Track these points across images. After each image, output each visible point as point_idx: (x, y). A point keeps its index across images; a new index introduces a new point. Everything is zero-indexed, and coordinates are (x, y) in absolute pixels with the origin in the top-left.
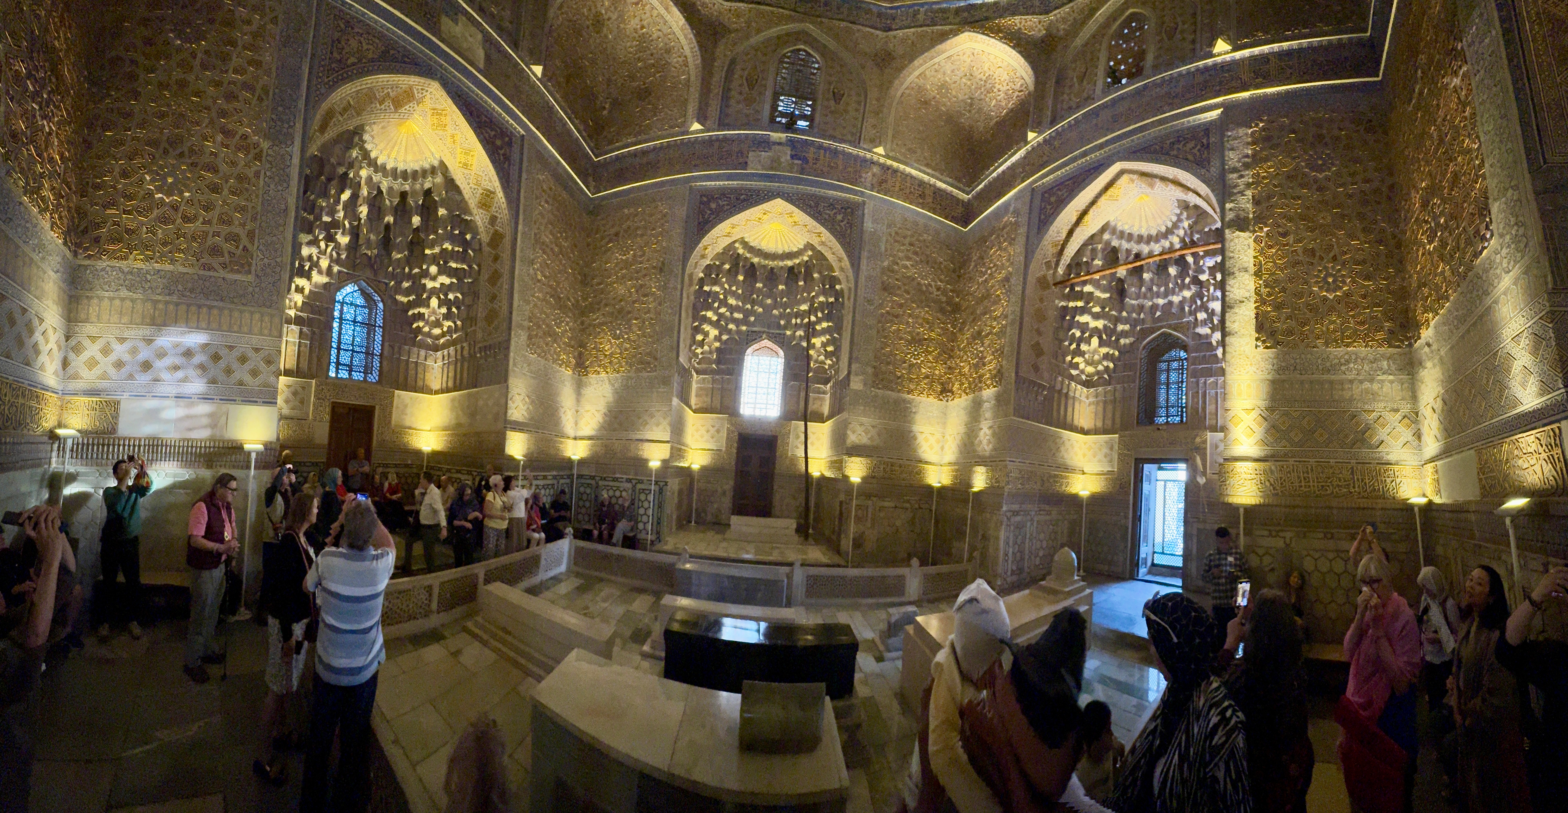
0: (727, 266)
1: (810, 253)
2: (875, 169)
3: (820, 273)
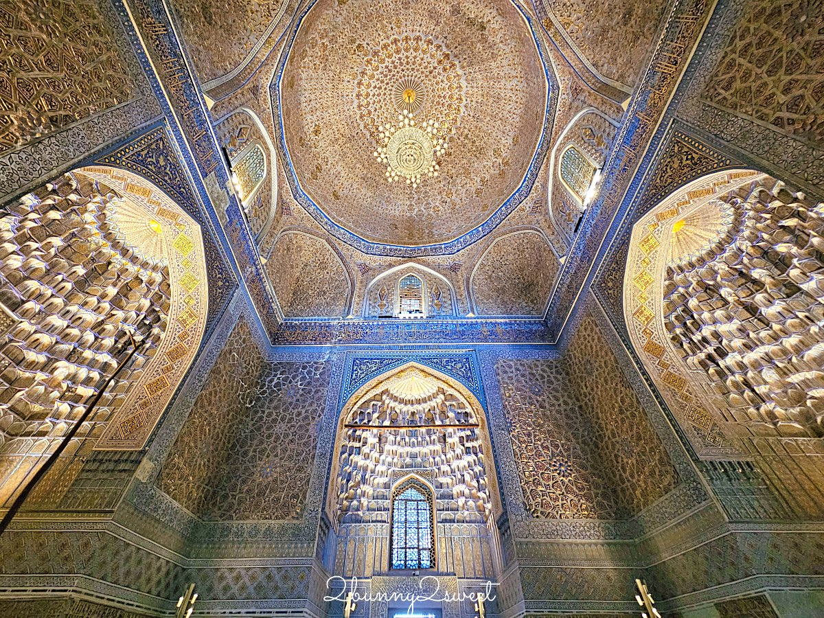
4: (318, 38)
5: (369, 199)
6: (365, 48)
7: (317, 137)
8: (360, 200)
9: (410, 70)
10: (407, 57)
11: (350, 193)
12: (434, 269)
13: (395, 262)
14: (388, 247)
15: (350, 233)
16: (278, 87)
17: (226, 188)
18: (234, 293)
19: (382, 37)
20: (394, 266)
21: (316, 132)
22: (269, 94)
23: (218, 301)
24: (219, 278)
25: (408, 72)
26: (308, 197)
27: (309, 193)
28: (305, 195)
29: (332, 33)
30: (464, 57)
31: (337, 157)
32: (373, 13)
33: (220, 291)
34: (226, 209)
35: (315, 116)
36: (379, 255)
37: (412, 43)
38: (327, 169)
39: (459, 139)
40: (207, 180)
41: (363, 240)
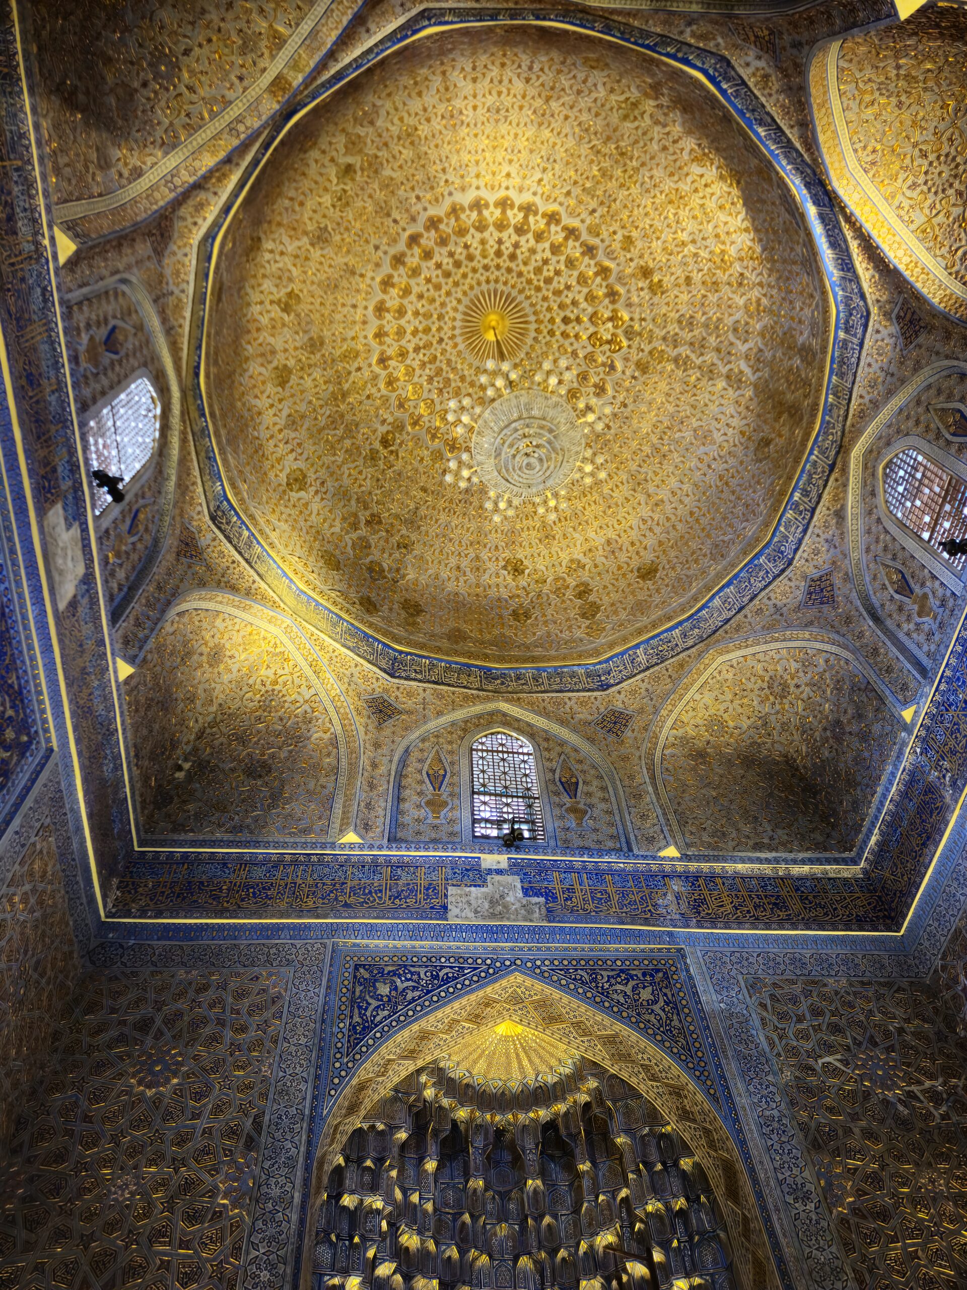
0: (402, 1135)
1: (593, 1083)
2: (676, 886)
3: (628, 1132)
4: (354, 536)
5: (685, 487)
6: (390, 428)
7: (527, 571)
8: (679, 512)
9: (442, 324)
10: (415, 333)
11: (658, 530)
12: (890, 393)
13: (836, 498)
14: (797, 496)
15: (728, 585)
16: (401, 652)
17: (490, 871)
18: (688, 971)
19: (374, 390)
20: (843, 508)
21: (517, 569)
22: (402, 682)
23: (676, 1023)
24: (634, 989)
25: (446, 328)
26: (616, 655)
27: (611, 646)
28: (611, 658)
29: (353, 502)
30: (414, 200)
31: (576, 535)
32: (328, 413)
33: (661, 1003)
34: (520, 894)
35: (489, 565)
36: (805, 531)
37: (390, 323)
38: (593, 570)
39: (594, 211)
40: (453, 911)
41: (757, 556)
